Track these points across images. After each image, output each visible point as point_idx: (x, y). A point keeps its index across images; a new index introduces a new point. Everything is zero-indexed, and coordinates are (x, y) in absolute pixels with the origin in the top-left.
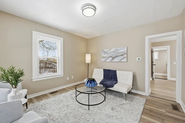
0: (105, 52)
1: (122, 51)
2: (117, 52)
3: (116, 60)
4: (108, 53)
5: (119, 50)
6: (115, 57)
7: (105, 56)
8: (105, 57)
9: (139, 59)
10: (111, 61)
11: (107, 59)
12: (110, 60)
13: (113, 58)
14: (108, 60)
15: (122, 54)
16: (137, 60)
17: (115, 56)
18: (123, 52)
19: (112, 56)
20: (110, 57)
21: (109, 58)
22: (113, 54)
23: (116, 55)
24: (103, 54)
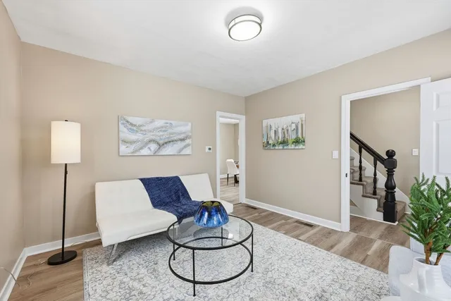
0: (131, 124)
1: (183, 129)
2: (170, 131)
3: (169, 150)
4: (143, 128)
5: (176, 126)
6: (166, 143)
7: (133, 137)
8: (132, 142)
9: (210, 149)
10: (155, 154)
11: (141, 148)
12: (152, 149)
13: (161, 146)
14: (145, 152)
15: (182, 136)
16: (207, 150)
17: (166, 140)
18: (184, 133)
19: (157, 139)
20: (150, 141)
21: (147, 144)
22: (161, 133)
23: (168, 138)
24: (125, 130)
